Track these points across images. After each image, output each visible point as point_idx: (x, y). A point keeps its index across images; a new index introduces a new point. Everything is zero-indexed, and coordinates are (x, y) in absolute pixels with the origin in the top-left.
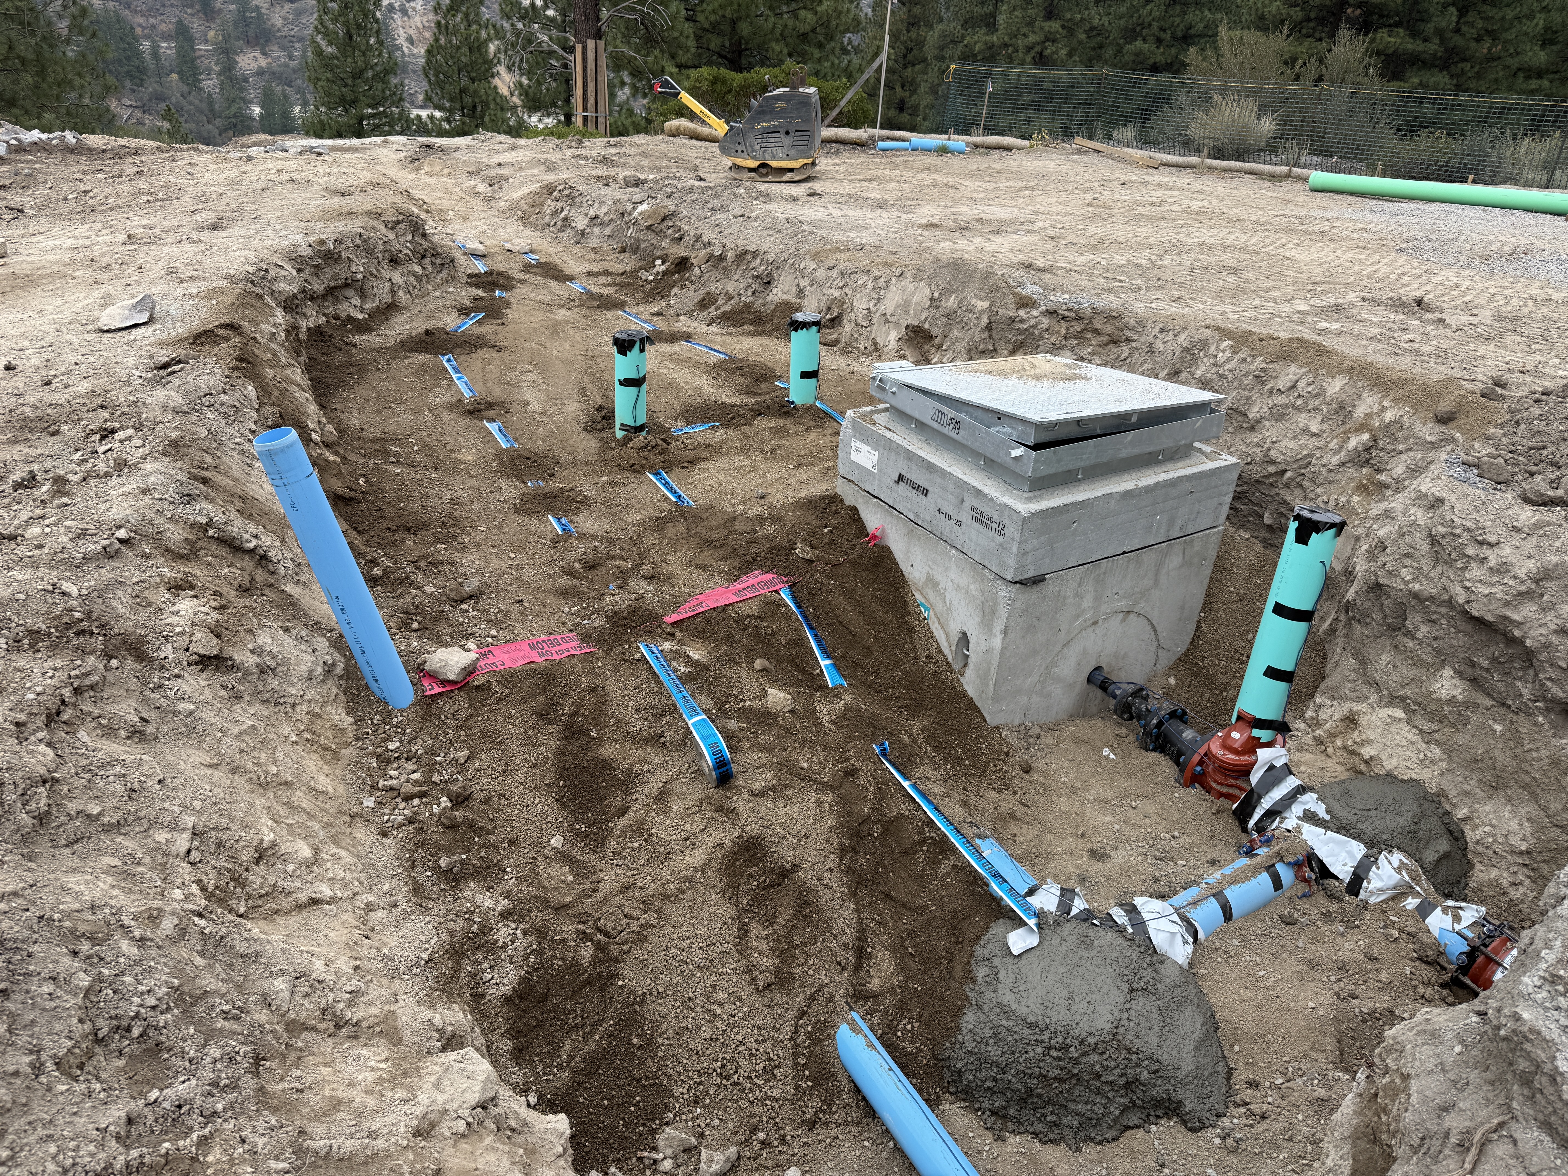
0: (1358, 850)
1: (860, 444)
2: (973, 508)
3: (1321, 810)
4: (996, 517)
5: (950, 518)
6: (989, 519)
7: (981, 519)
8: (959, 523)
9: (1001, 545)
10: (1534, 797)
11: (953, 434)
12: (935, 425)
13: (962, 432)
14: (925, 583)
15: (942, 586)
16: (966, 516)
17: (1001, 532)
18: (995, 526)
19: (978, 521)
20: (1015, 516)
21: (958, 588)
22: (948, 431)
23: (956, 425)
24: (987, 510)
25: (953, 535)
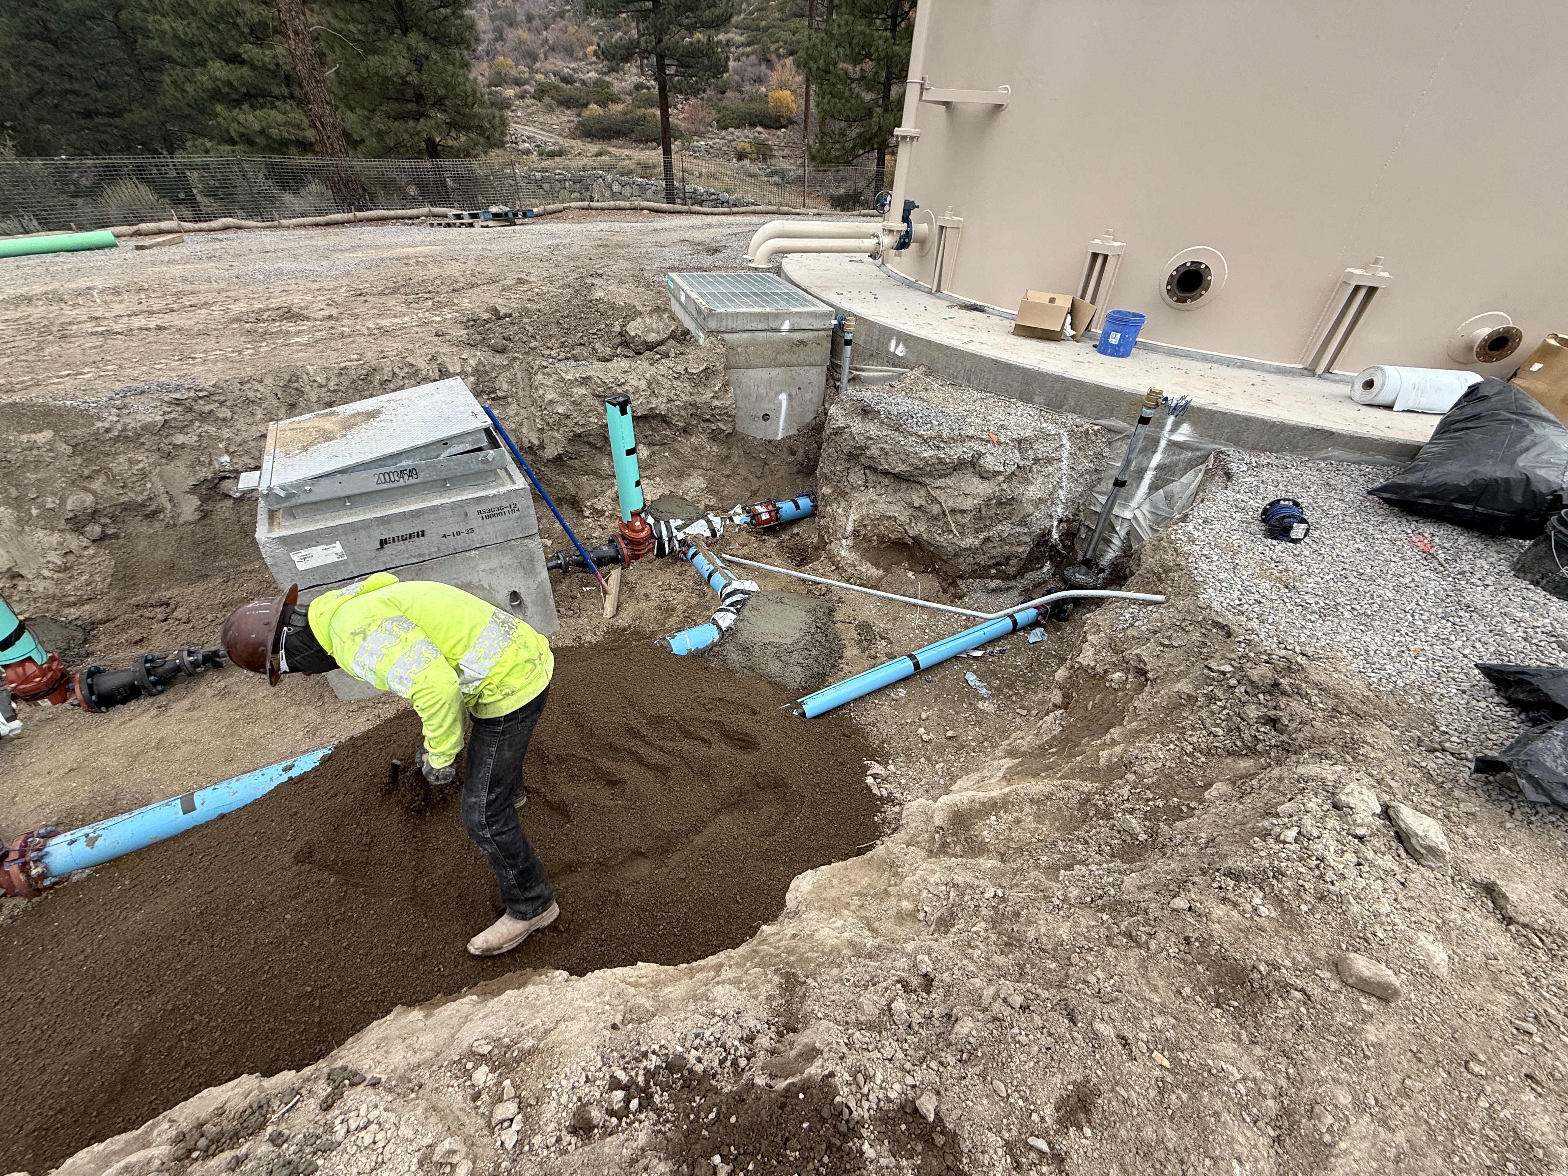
0: (702, 522)
1: (303, 552)
2: (479, 512)
3: (680, 522)
4: (505, 504)
5: (458, 533)
7: (490, 514)
8: (472, 530)
9: (519, 517)
10: (695, 467)
11: (412, 481)
12: (386, 486)
13: (421, 475)
16: (475, 521)
17: (514, 508)
18: (506, 510)
19: (488, 517)
20: (522, 493)
21: (492, 571)
22: (402, 483)
23: (412, 472)
24: (495, 505)
25: (469, 542)
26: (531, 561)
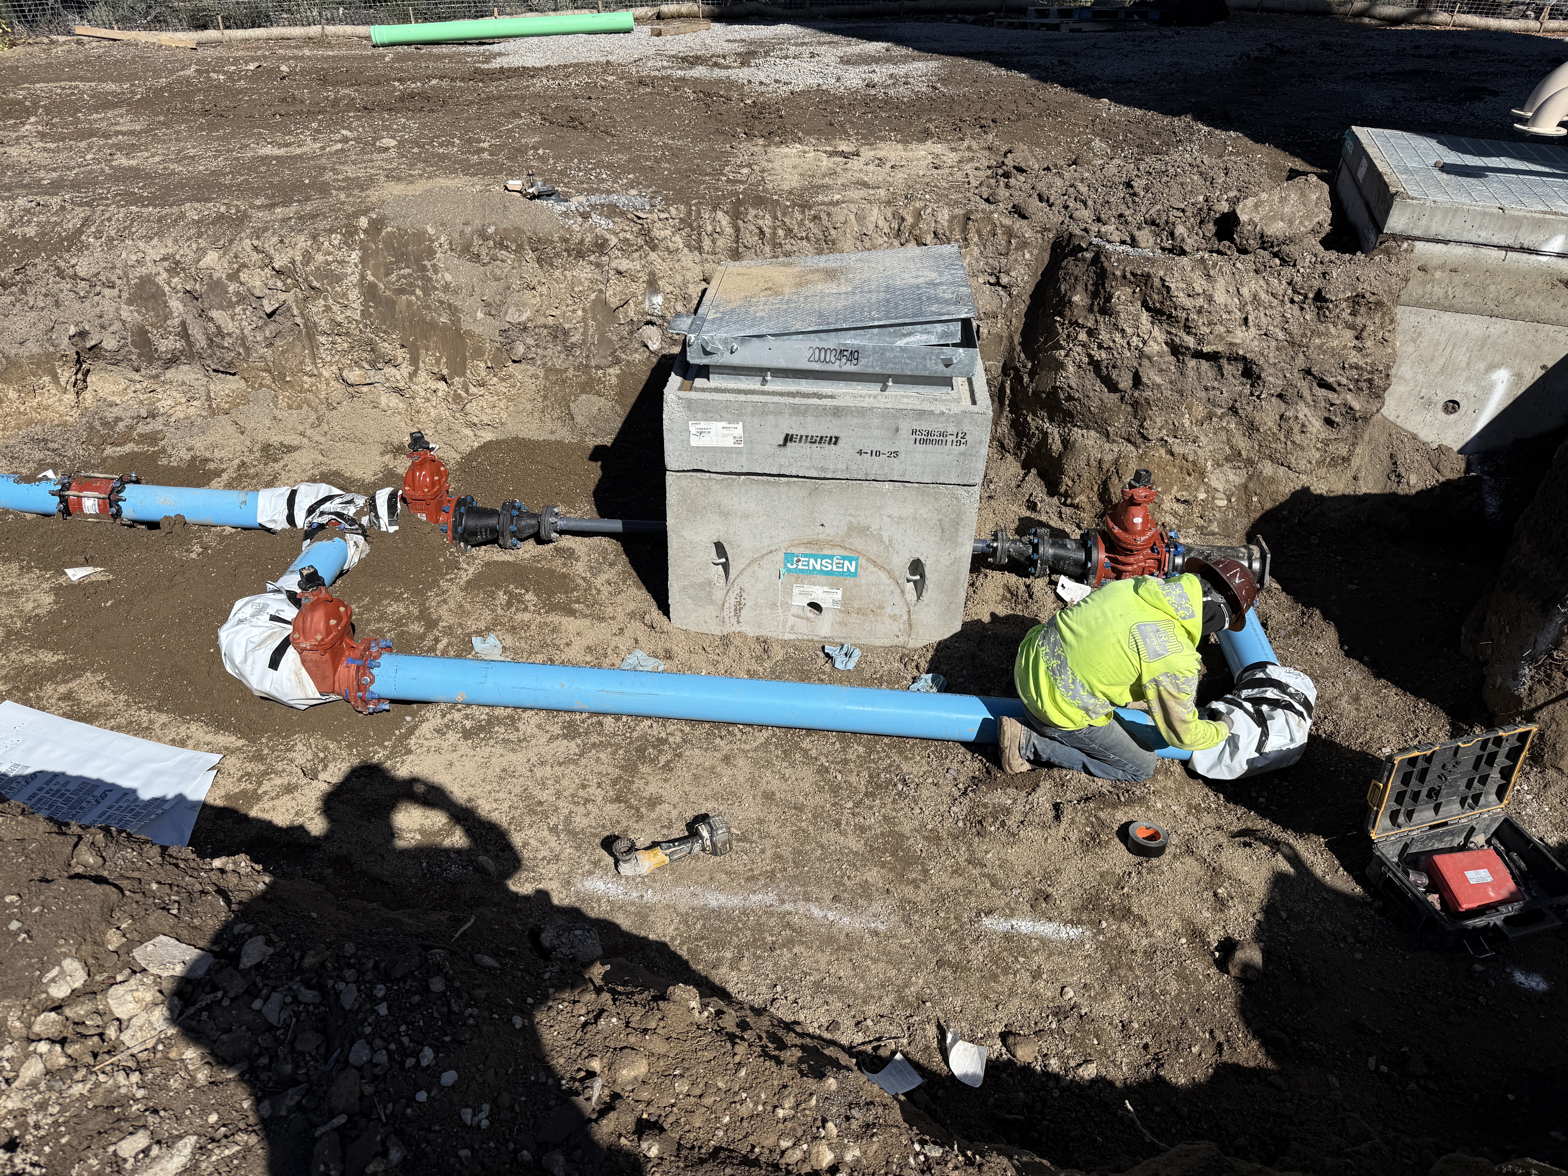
1: (703, 425)
2: (914, 432)
4: (951, 429)
5: (878, 454)
6: (942, 434)
7: (928, 438)
8: (896, 454)
9: (963, 454)
11: (849, 367)
12: (817, 366)
13: (863, 361)
14: (848, 535)
15: (875, 527)
16: (904, 444)
17: (962, 439)
18: (950, 438)
19: (924, 442)
20: (980, 421)
21: (900, 520)
22: (836, 367)
23: (854, 355)
24: (937, 427)
25: (886, 470)
26: (956, 523)
